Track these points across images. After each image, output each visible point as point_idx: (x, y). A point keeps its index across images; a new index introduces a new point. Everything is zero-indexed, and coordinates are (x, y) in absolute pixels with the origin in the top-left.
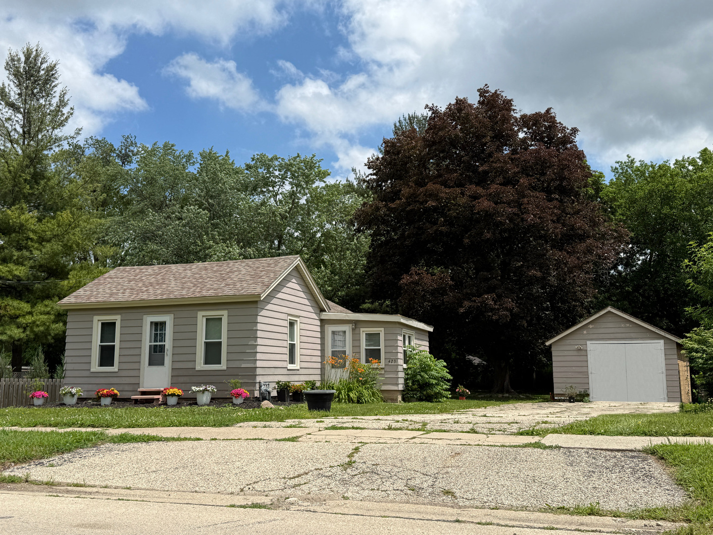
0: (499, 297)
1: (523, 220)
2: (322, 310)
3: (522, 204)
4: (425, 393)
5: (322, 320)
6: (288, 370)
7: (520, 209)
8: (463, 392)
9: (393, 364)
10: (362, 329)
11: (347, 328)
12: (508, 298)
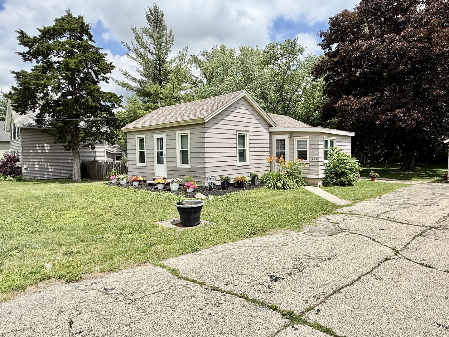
0: (408, 110)
1: (432, 51)
2: (271, 126)
3: (432, 39)
4: (339, 180)
5: (270, 133)
6: (237, 166)
7: (430, 43)
8: (374, 175)
9: (315, 161)
10: (295, 138)
11: (285, 137)
12: (415, 110)
